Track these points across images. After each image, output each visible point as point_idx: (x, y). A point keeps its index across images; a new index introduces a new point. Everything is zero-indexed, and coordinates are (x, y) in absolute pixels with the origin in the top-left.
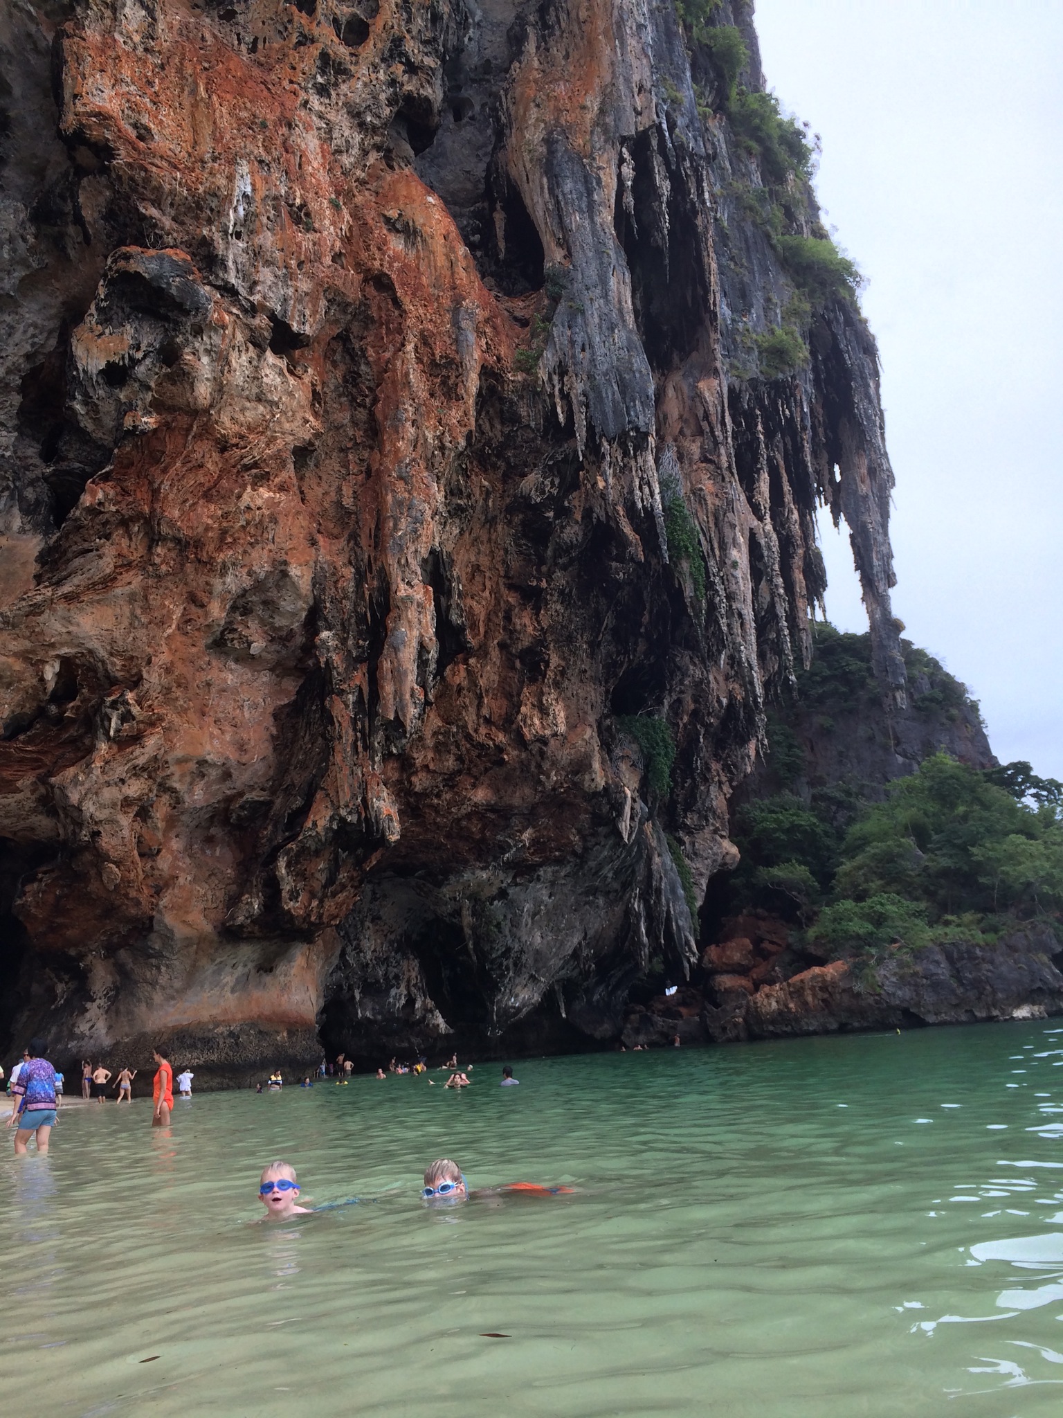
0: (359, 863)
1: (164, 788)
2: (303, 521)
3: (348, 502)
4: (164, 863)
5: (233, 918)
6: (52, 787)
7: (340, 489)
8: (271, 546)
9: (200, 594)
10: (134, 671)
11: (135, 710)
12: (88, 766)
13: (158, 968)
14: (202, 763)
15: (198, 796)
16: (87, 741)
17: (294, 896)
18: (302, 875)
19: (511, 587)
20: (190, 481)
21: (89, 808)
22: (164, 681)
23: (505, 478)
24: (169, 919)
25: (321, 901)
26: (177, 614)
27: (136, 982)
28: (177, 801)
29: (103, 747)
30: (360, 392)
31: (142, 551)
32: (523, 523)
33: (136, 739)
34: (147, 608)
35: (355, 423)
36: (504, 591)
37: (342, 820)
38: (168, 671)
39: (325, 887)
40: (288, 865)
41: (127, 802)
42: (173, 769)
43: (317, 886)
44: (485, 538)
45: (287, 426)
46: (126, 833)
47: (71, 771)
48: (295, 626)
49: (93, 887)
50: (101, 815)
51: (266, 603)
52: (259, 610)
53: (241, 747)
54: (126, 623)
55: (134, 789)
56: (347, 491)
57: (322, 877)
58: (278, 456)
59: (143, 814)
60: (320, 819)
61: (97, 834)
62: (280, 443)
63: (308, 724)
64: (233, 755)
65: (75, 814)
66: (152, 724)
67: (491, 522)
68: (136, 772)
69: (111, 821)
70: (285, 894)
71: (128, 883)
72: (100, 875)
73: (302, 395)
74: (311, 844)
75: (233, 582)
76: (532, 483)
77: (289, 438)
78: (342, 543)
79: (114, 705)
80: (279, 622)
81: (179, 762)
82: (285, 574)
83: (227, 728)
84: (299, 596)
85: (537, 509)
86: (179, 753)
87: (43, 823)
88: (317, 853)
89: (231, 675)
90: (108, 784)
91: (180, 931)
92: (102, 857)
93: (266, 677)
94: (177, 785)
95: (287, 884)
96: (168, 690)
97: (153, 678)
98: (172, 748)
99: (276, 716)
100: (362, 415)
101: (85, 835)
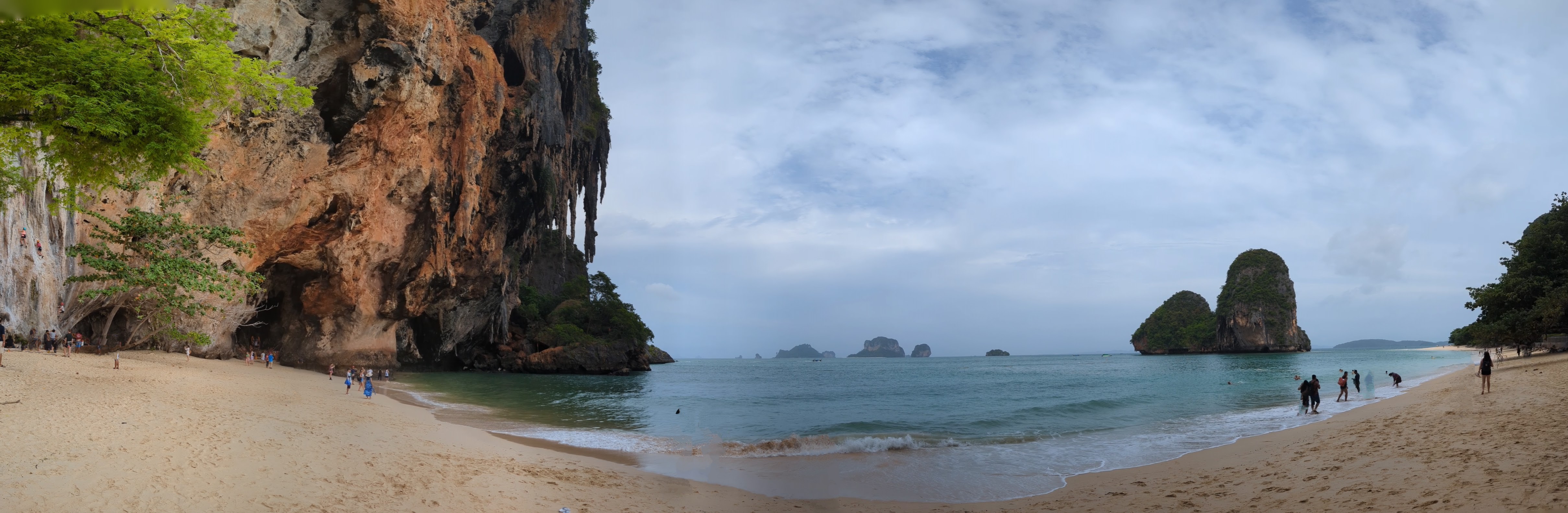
0: (437, 292)
1: (366, 253)
2: (430, 152)
3: (444, 146)
4: (361, 284)
5: (384, 309)
6: (326, 248)
7: (441, 142)
8: (417, 159)
9: (389, 174)
10: (361, 203)
11: (362, 219)
12: (341, 241)
13: (354, 326)
14: (381, 244)
15: (376, 258)
16: (341, 231)
17: (411, 303)
18: (415, 296)
19: (490, 191)
20: (393, 128)
21: (341, 258)
22: (372, 209)
23: (498, 150)
24: (361, 307)
25: (420, 307)
26: (380, 180)
27: (344, 330)
28: (369, 259)
29: (347, 234)
30: (455, 106)
31: (371, 154)
32: (501, 168)
33: (360, 232)
34: (370, 178)
35: (450, 117)
36: (488, 193)
37: (437, 275)
38: (374, 205)
39: (423, 301)
40: (411, 290)
41: (354, 257)
42: (371, 246)
43: (420, 300)
44: (486, 171)
45: (429, 113)
46: (351, 270)
47: (334, 243)
48: (419, 193)
49: (336, 291)
50: (344, 262)
51: (408, 182)
52: (405, 184)
53: (393, 240)
54: (361, 183)
55: (357, 252)
56: (445, 142)
57: (422, 297)
58: (424, 124)
59: (357, 263)
60: (427, 274)
61: (341, 269)
62: (425, 119)
63: (418, 234)
64: (391, 243)
65: (335, 261)
66: (365, 226)
67: (491, 165)
68: (359, 245)
69: (347, 265)
70: (407, 302)
71: (349, 291)
72: (339, 286)
73: (436, 103)
74: (422, 283)
75: (402, 171)
76: (509, 154)
77: (429, 118)
78: (443, 162)
79: (354, 216)
80: (412, 190)
81: (373, 243)
82: (419, 171)
83: (389, 231)
84: (424, 181)
85: (508, 164)
86: (373, 239)
87: (318, 263)
88: (423, 287)
89: (392, 210)
90: (349, 249)
91: (365, 312)
92: (342, 279)
93: (403, 212)
94: (370, 252)
95: (409, 297)
96: (373, 212)
97: (369, 207)
98: (372, 237)
99: (407, 228)
100: (454, 114)
101: (338, 269)
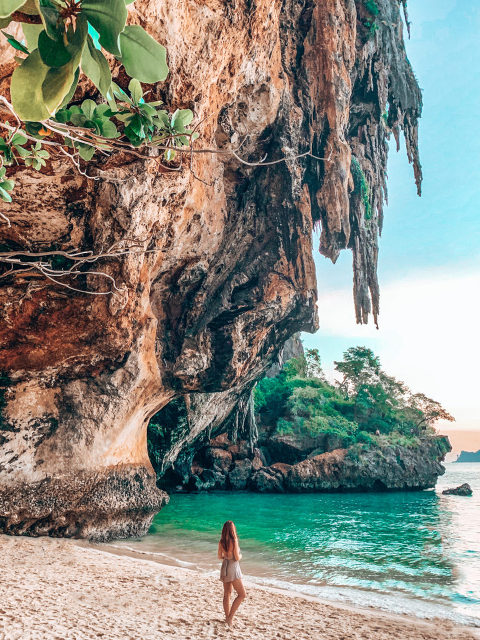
8: (268, 59)
12: (139, 172)
13: (106, 406)
14: (197, 217)
15: (179, 248)
27: (80, 417)
28: (170, 245)
42: (181, 213)
47: (122, 171)
49: (96, 306)
50: (139, 231)
51: (241, 106)
53: (210, 218)
57: (260, 347)
70: (235, 354)
72: (109, 295)
80: (246, 126)
81: (189, 209)
82: (264, 89)
83: (205, 196)
84: (267, 112)
92: (121, 276)
94: (176, 230)
99: (228, 203)
